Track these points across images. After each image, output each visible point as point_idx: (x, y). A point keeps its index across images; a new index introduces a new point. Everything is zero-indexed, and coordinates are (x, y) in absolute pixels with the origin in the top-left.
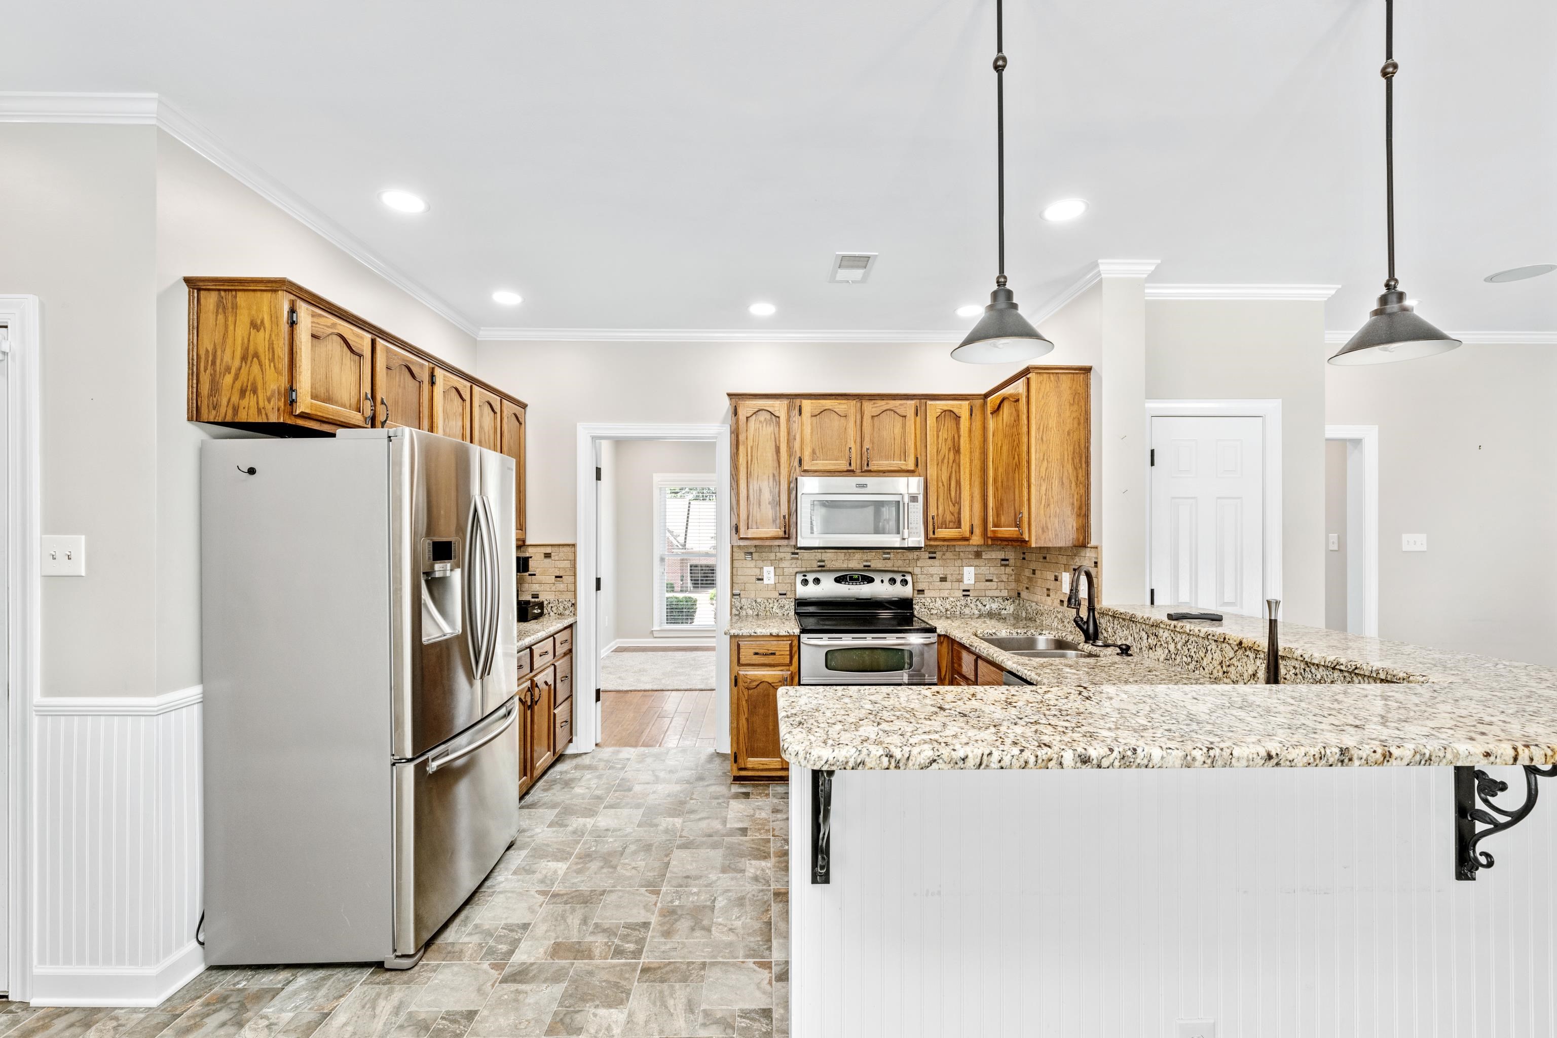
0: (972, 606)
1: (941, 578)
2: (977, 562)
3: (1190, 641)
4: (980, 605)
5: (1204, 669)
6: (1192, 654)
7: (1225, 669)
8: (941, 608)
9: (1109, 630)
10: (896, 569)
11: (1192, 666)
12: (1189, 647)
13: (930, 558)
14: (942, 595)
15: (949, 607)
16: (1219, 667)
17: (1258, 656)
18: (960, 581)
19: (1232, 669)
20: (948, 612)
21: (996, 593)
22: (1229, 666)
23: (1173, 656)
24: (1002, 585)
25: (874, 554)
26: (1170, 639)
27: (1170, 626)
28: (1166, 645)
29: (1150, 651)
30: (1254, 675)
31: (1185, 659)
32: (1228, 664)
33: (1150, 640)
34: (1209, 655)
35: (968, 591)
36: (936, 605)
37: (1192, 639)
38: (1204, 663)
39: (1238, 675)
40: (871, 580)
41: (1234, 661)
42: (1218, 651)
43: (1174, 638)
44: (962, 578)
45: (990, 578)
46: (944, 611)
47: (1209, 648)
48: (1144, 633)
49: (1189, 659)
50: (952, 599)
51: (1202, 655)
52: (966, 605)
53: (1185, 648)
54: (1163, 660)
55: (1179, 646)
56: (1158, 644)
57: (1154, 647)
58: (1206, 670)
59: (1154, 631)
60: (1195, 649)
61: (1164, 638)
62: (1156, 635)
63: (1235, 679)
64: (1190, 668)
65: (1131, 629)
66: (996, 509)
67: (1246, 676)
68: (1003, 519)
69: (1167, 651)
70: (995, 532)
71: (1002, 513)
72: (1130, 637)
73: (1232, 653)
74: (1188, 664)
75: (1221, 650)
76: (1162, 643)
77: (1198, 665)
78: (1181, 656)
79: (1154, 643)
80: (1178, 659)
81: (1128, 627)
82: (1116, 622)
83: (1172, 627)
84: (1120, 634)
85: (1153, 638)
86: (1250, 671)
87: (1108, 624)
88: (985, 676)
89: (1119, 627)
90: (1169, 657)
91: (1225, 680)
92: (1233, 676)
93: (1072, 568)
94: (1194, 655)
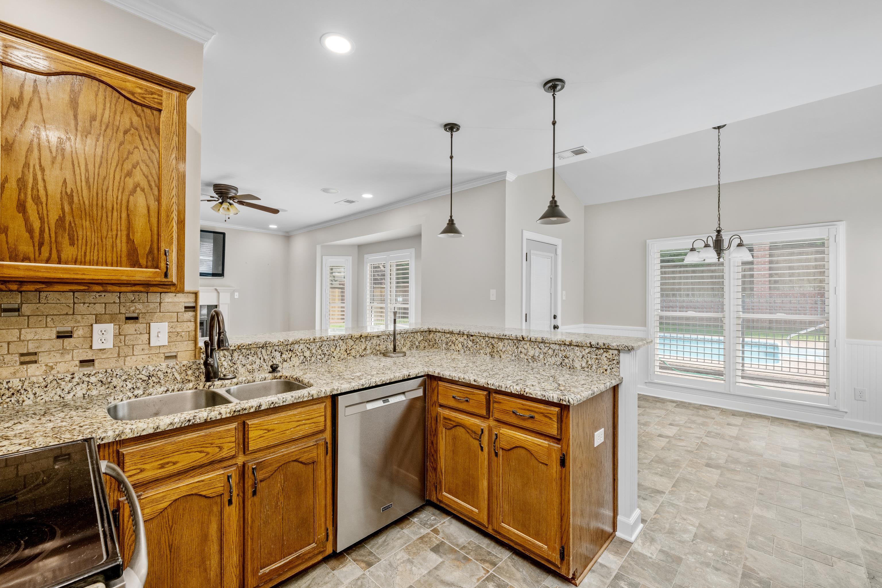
3: (324, 345)
5: (334, 357)
6: (325, 352)
7: (348, 352)
11: (325, 359)
12: (322, 349)
16: (345, 352)
17: (367, 340)
19: (353, 351)
23: (309, 358)
26: (306, 349)
27: (310, 340)
28: (302, 354)
29: (285, 363)
30: (365, 349)
31: (319, 357)
32: (350, 349)
33: (284, 356)
34: (338, 349)
37: (324, 343)
38: (335, 353)
39: (356, 352)
41: (354, 347)
42: (344, 344)
43: (309, 347)
47: (338, 345)
48: (277, 352)
49: (323, 356)
51: (333, 350)
53: (320, 351)
54: (298, 364)
55: (314, 351)
56: (294, 356)
57: (289, 359)
58: (336, 357)
59: (289, 348)
60: (328, 349)
61: (300, 350)
62: (290, 350)
63: (355, 354)
64: (323, 361)
65: (259, 354)
66: (30, 231)
67: (360, 352)
68: (68, 251)
69: (302, 357)
70: (29, 269)
71: (66, 241)
72: (258, 361)
73: (352, 343)
74: (322, 359)
75: (346, 344)
76: (298, 353)
77: (330, 356)
78: (315, 357)
79: (289, 356)
80: (313, 359)
81: (256, 353)
82: (236, 354)
83: (312, 340)
84: (244, 362)
85: (287, 353)
86: (363, 348)
87: (223, 359)
88: (273, 430)
89: (241, 357)
90: (304, 361)
91: (349, 358)
92: (354, 354)
93: (123, 317)
94: (327, 353)
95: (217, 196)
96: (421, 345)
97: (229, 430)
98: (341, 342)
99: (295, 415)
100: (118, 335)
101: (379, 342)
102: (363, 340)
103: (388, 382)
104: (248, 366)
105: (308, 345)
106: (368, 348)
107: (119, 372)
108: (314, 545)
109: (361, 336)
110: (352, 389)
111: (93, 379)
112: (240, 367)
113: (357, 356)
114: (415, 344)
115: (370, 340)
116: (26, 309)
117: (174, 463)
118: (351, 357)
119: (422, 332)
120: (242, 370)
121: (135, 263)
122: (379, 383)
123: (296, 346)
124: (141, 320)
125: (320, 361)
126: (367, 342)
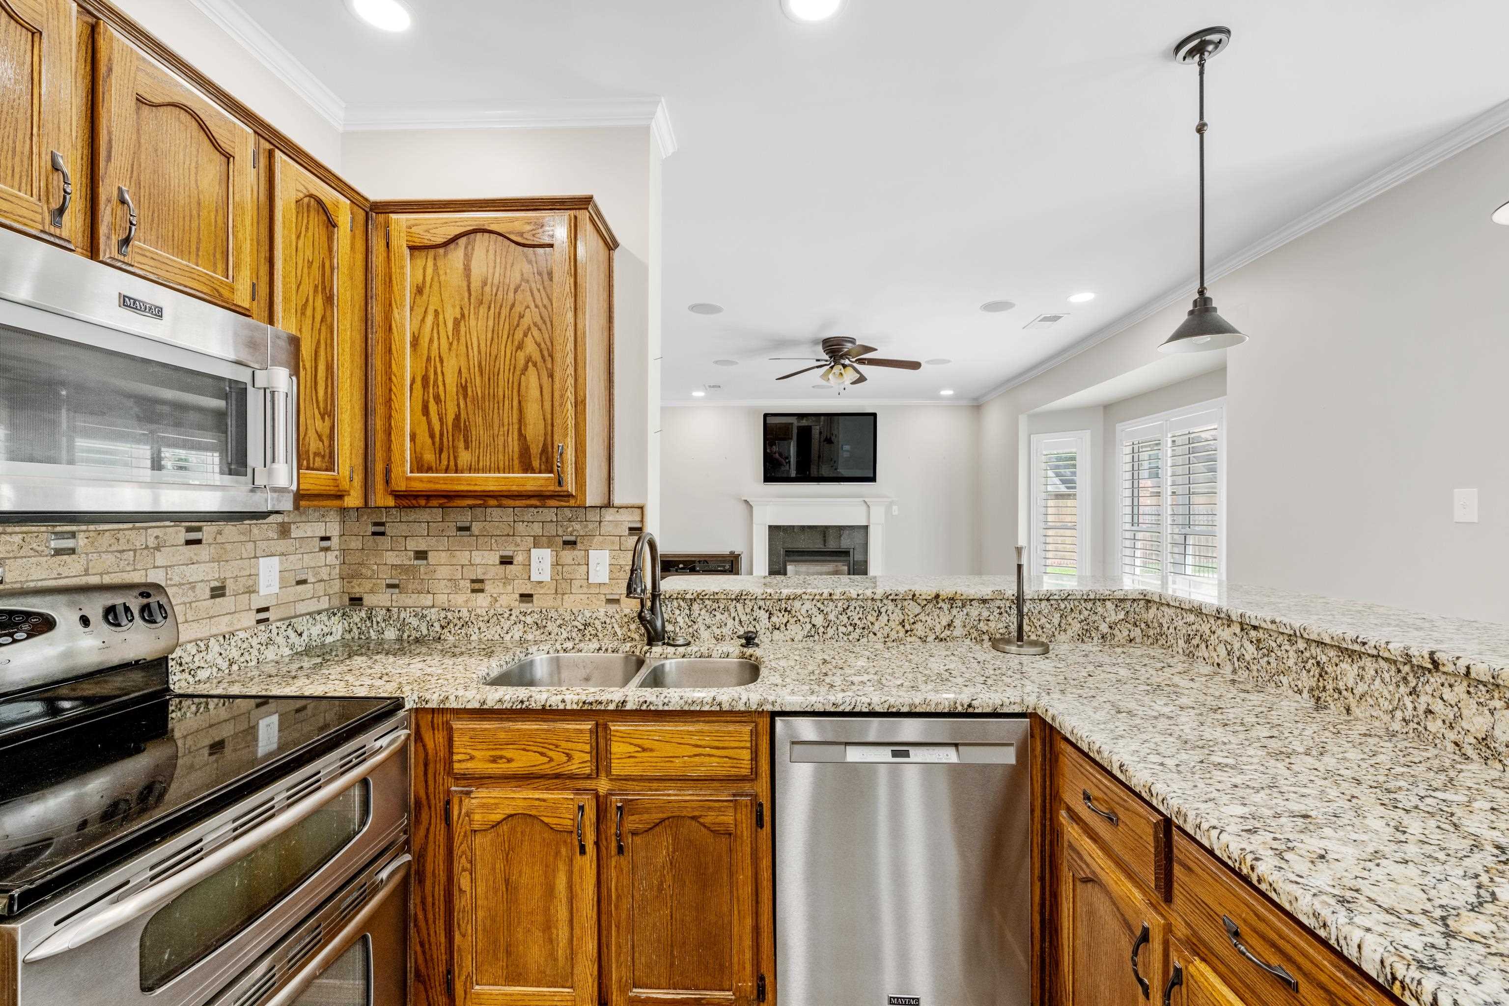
0: (280, 640)
1: (213, 589)
2: (282, 545)
3: (852, 608)
4: (292, 635)
5: (875, 634)
6: (856, 621)
7: (908, 627)
8: (219, 661)
9: (679, 619)
10: (94, 580)
11: (855, 635)
12: (849, 614)
13: (189, 542)
14: (214, 631)
15: (235, 653)
16: (900, 627)
17: (954, 605)
18: (251, 591)
19: (919, 626)
20: (235, 667)
21: (313, 606)
22: (914, 623)
23: (821, 630)
24: (320, 587)
25: (17, 539)
26: (815, 611)
27: (821, 595)
28: (808, 620)
29: (776, 632)
30: (949, 625)
31: (842, 629)
32: (912, 621)
33: (774, 619)
34: (884, 618)
35: (266, 609)
36: (209, 658)
37: (854, 604)
38: (876, 628)
39: (927, 630)
40: (46, 624)
41: (922, 617)
42: (897, 610)
43: (822, 608)
44: (256, 583)
45: (304, 577)
46: (224, 665)
47: (883, 610)
48: (762, 612)
49: (851, 628)
50: (242, 635)
51: (873, 619)
52: (270, 642)
53: (844, 618)
54: (801, 638)
55: (832, 617)
56: (792, 621)
57: (783, 626)
58: (879, 635)
59: (783, 606)
60: (860, 615)
61: (803, 612)
62: (786, 610)
63: (923, 634)
64: (851, 638)
65: (732, 610)
66: (432, 436)
67: (938, 629)
68: (465, 457)
69: (809, 626)
70: (430, 480)
71: (461, 445)
72: (730, 622)
73: (918, 609)
74: (849, 634)
75: (902, 608)
76: (801, 618)
77: (866, 632)
78: (835, 628)
79: (785, 621)
80: (831, 632)
81: (726, 609)
82: (696, 607)
83: (825, 595)
84: (708, 621)
85: (780, 615)
86: (944, 623)
87: (677, 612)
88: (651, 750)
89: (703, 612)
90: (813, 633)
91: (909, 639)
92: (920, 633)
93: (559, 541)
94: (858, 622)
95: (827, 357)
96: (1116, 632)
97: (581, 731)
98: (891, 606)
100: (556, 564)
101: (985, 614)
102: (946, 606)
103: (905, 709)
104: (714, 628)
105: (819, 605)
106: (958, 623)
107: (553, 614)
108: (729, 995)
109: (937, 596)
110: (808, 709)
111: (529, 620)
112: (703, 628)
113: (931, 638)
114: (1097, 629)
115: (964, 606)
116: (476, 528)
117: (509, 761)
118: (913, 639)
119: (1121, 600)
120: (705, 634)
121: (527, 467)
122: (878, 709)
123: (797, 604)
124: (579, 546)
125: (845, 638)
126: (954, 611)
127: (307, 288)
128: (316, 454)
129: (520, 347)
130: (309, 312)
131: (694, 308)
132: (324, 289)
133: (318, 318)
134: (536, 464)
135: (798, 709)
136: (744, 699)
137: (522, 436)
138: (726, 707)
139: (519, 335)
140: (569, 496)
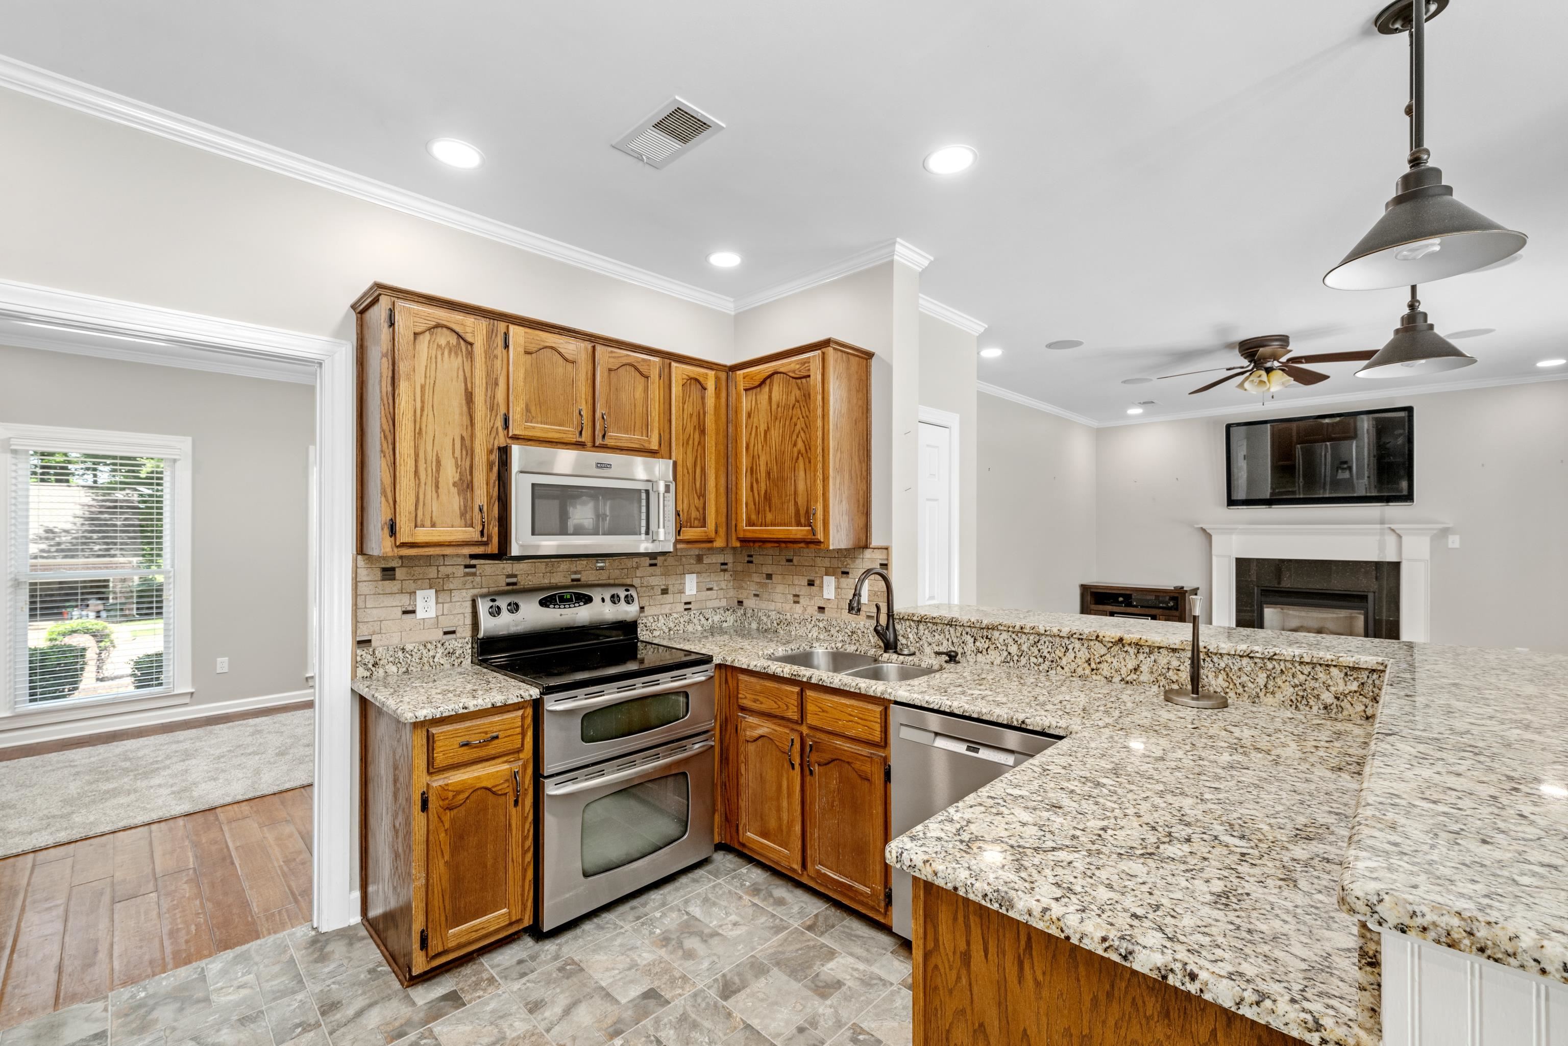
0: (696, 621)
1: (662, 590)
2: (698, 567)
4: (703, 619)
5: (1063, 668)
6: (1045, 654)
7: (1093, 666)
8: (664, 627)
9: (910, 636)
10: (612, 582)
11: (1044, 667)
12: (1040, 647)
13: (651, 565)
14: (663, 612)
15: (672, 625)
16: (1086, 665)
17: (1141, 651)
18: (682, 592)
19: (1104, 666)
20: (672, 632)
21: (716, 604)
22: (1099, 663)
23: (1016, 658)
24: (721, 593)
25: (585, 562)
26: (1010, 641)
27: (1014, 627)
28: (1004, 648)
29: (979, 655)
30: (1135, 669)
31: (1033, 660)
32: (1098, 660)
33: (978, 644)
34: (1070, 655)
35: (689, 603)
36: (659, 625)
37: (1043, 638)
38: (1064, 662)
39: (1113, 671)
40: (588, 600)
41: (1108, 658)
42: (1084, 649)
43: (1017, 639)
44: (684, 588)
45: (711, 586)
46: (667, 631)
47: (1070, 647)
48: (969, 637)
49: (1041, 660)
50: (675, 615)
51: (1061, 655)
52: (690, 621)
53: (1035, 650)
54: (999, 663)
55: (1024, 647)
56: (992, 647)
57: (984, 651)
58: (1066, 669)
59: (985, 634)
60: (1049, 649)
61: (1001, 640)
62: (987, 638)
63: (1109, 675)
64: (1041, 668)
65: (947, 633)
66: (755, 504)
67: (1124, 671)
68: (769, 516)
69: (1005, 653)
70: (754, 531)
71: (767, 509)
72: (945, 642)
73: (1103, 651)
74: (1039, 665)
75: (1088, 648)
76: (999, 645)
77: (1054, 665)
78: (1027, 658)
79: (986, 646)
80: (1023, 661)
81: (942, 631)
82: (921, 627)
83: (1017, 628)
84: (930, 640)
85: (983, 641)
86: (1131, 666)
87: (909, 630)
88: (827, 712)
89: (926, 632)
90: (1009, 659)
91: (1094, 677)
92: (1105, 673)
93: (839, 571)
94: (1048, 656)
96: (1345, 704)
97: (793, 692)
98: (1077, 644)
99: (847, 706)
100: (838, 588)
101: (1175, 663)
102: (1132, 651)
103: (975, 716)
104: (934, 645)
105: (1014, 636)
106: (1144, 668)
107: (834, 622)
108: (868, 890)
109: (1121, 640)
110: (911, 702)
111: (821, 625)
112: (926, 645)
113: (1117, 679)
114: (1318, 697)
115: (1151, 653)
116: (796, 560)
117: (761, 703)
118: (1098, 677)
119: (1353, 669)
120: (928, 650)
121: (799, 524)
122: (957, 711)
123: (996, 634)
124: (850, 575)
125: (1036, 668)
126: (1141, 657)
127: (690, 429)
128: (695, 519)
129: (795, 445)
130: (691, 442)
131: (1050, 346)
132: (699, 426)
133: (696, 443)
134: (803, 521)
135: (905, 701)
136: (874, 688)
137: (796, 503)
138: (863, 692)
139: (794, 437)
140: (819, 542)
